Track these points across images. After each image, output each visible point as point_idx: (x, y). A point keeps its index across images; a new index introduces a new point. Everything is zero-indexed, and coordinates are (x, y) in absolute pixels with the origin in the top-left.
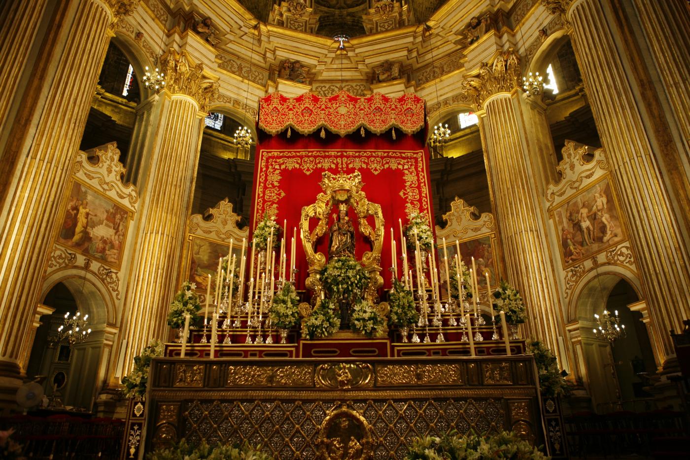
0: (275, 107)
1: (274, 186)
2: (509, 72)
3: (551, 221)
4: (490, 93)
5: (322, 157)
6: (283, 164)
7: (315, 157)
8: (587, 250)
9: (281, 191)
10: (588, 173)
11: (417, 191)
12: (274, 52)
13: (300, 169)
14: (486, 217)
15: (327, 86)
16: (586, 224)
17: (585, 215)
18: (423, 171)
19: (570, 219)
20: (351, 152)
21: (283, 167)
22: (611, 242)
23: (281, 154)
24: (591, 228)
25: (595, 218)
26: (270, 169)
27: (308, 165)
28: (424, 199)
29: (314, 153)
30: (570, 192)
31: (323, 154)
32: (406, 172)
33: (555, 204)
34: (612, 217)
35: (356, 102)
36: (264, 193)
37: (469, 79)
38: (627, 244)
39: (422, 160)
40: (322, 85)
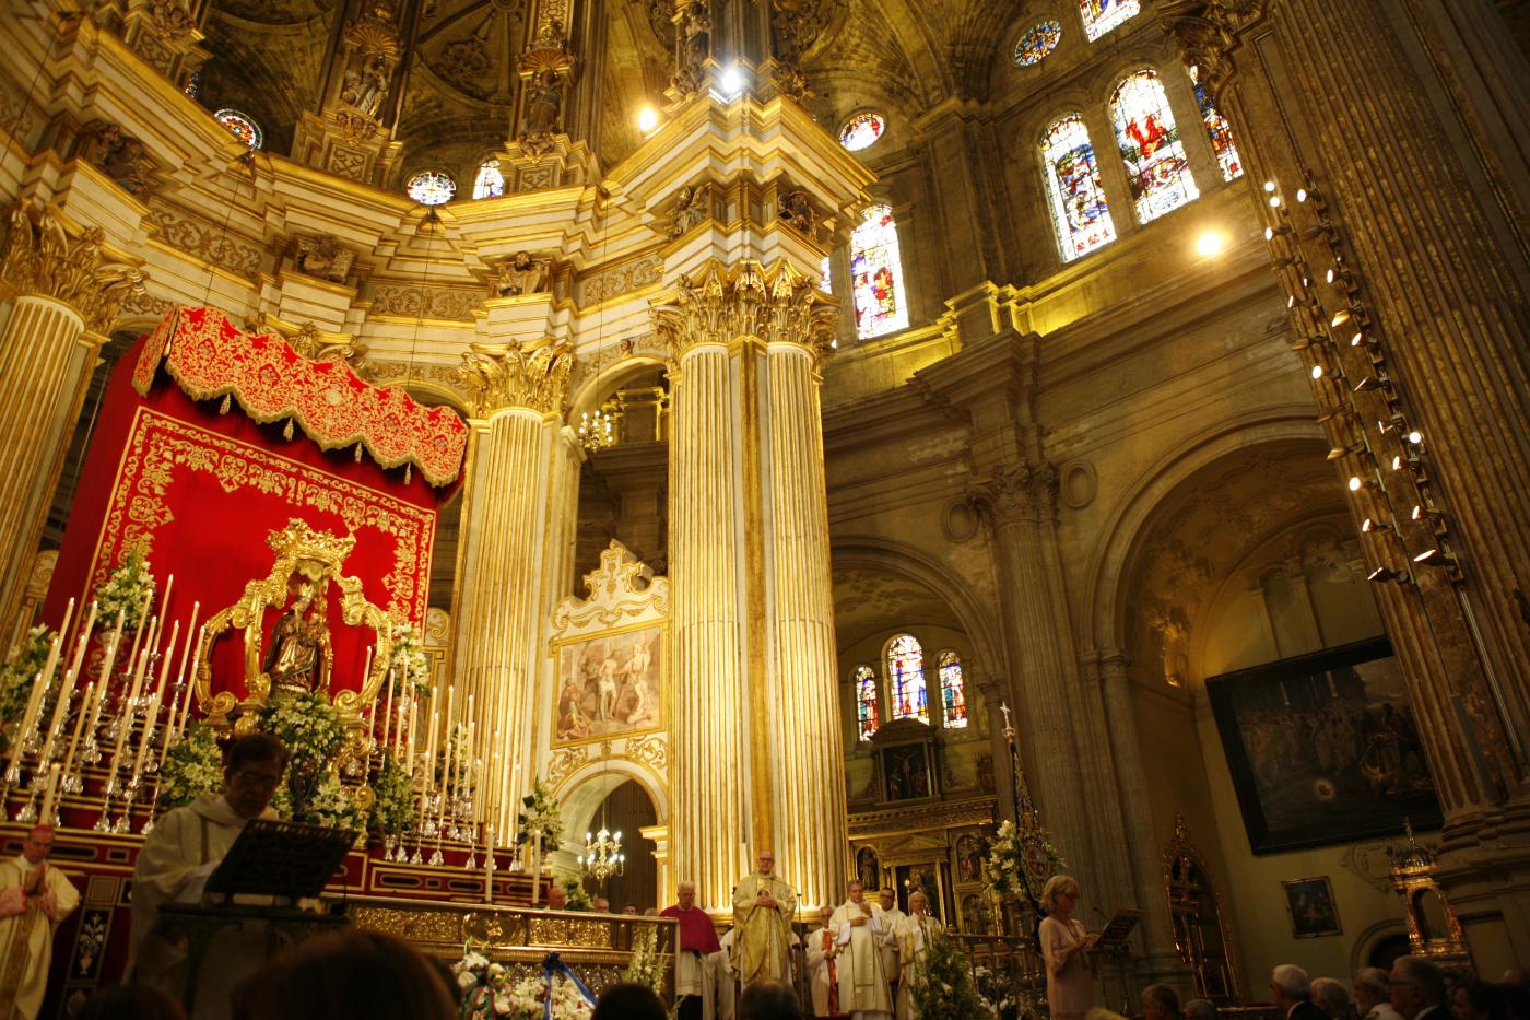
0: (209, 340)
1: (153, 495)
2: (552, 377)
3: (550, 662)
4: (510, 401)
5: (261, 464)
6: (182, 452)
7: (250, 461)
8: (599, 728)
9: (167, 509)
10: (634, 607)
11: (411, 582)
12: (89, 91)
13: (213, 475)
14: (435, 617)
15: (178, 218)
16: (607, 686)
17: (610, 671)
18: (427, 550)
19: (584, 670)
20: (316, 474)
21: (180, 459)
22: (639, 726)
23: (182, 431)
24: (615, 695)
25: (624, 682)
26: (152, 454)
27: (232, 472)
28: (420, 600)
29: (248, 453)
30: (595, 626)
31: (264, 460)
32: (401, 542)
33: (564, 636)
34: (651, 688)
35: (360, 391)
36: (129, 502)
37: (482, 357)
38: (664, 736)
39: (430, 529)
40: (167, 210)
